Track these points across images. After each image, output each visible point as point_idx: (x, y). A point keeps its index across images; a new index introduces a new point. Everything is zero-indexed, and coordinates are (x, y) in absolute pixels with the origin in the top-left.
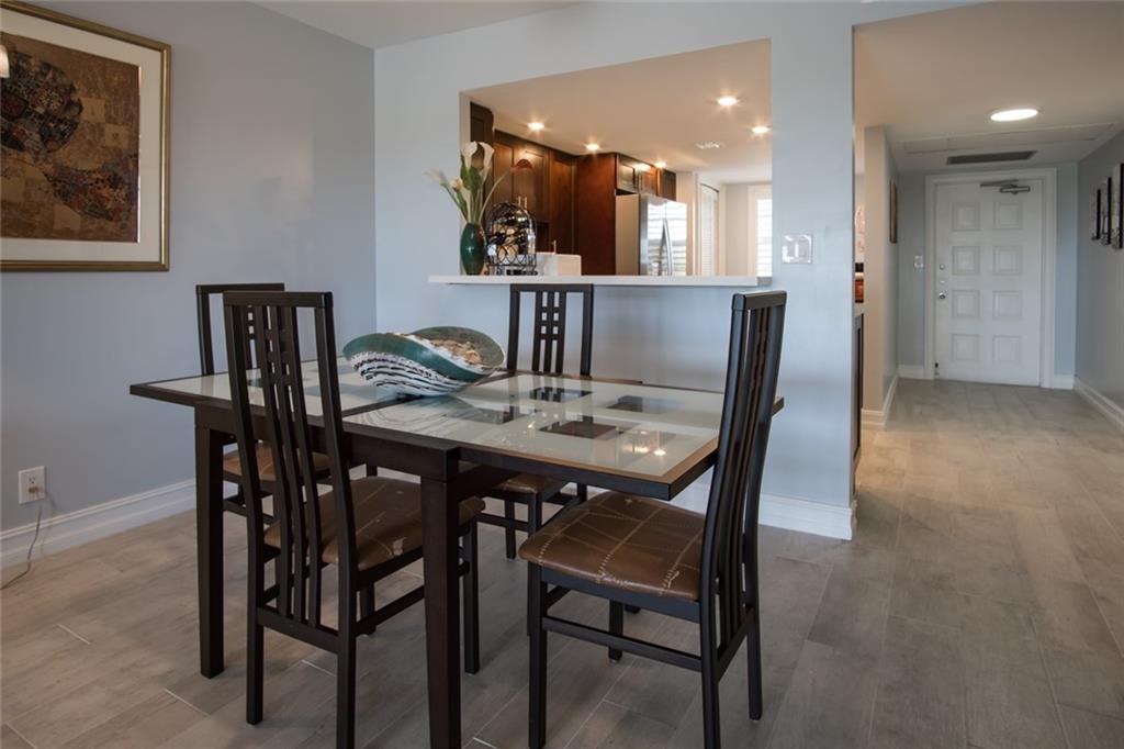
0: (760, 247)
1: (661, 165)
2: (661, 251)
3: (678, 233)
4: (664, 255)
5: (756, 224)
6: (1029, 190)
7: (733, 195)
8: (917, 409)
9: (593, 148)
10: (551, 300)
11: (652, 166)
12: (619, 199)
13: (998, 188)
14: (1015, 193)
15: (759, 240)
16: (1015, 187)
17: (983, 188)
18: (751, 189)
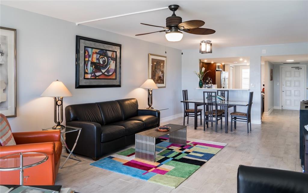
0: (243, 80)
1: (223, 64)
2: (224, 82)
3: (227, 76)
4: (225, 83)
5: (242, 75)
6: (301, 69)
7: (237, 68)
8: (276, 113)
9: (212, 62)
10: (223, 92)
11: (221, 64)
12: (216, 72)
13: (295, 68)
14: (298, 69)
15: (243, 78)
16: (298, 68)
17: (292, 68)
18: (241, 67)
